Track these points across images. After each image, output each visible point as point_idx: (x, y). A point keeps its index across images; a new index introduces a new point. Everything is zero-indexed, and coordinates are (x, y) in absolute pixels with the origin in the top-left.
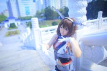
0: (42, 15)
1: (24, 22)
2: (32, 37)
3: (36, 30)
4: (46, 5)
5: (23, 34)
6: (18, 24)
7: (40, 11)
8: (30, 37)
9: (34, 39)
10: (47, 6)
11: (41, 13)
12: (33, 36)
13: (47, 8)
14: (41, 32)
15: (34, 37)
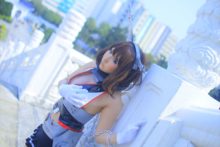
0: (96, 36)
1: (38, 20)
2: (31, 60)
3: (60, 46)
4: (122, 20)
5: (12, 44)
6: (19, 12)
7: (97, 24)
8: (27, 59)
9: (36, 67)
10: (123, 26)
11: (95, 32)
12: (38, 57)
13: (117, 29)
14: (68, 58)
15: (39, 61)
